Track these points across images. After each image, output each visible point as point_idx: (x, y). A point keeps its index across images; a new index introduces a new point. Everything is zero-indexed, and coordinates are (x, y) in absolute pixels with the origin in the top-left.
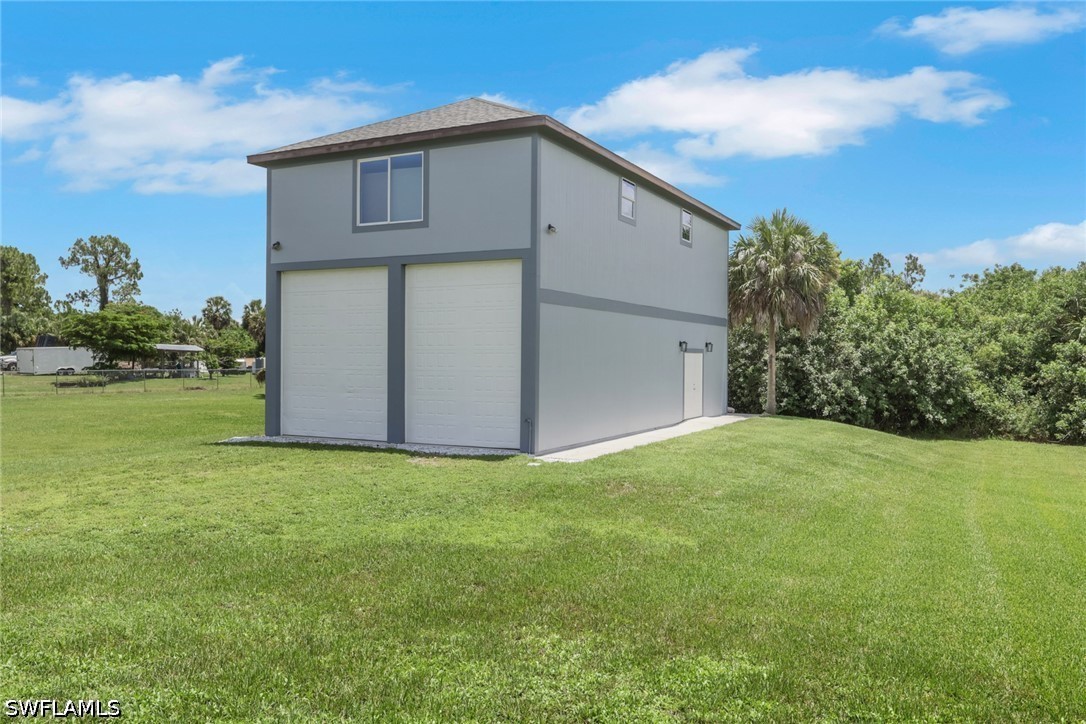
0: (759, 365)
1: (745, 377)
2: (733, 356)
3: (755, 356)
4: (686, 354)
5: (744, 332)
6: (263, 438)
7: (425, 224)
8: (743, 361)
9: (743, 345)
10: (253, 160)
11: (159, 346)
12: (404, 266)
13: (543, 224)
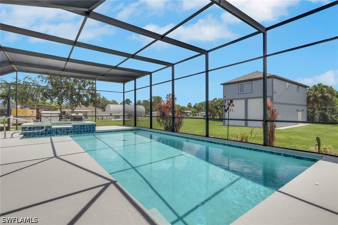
0: (314, 114)
1: (310, 116)
2: (308, 112)
3: (313, 112)
4: (298, 112)
5: (310, 107)
6: (223, 125)
7: (252, 92)
8: (310, 113)
9: (310, 110)
10: (221, 84)
11: (185, 111)
12: (248, 99)
13: (274, 92)
